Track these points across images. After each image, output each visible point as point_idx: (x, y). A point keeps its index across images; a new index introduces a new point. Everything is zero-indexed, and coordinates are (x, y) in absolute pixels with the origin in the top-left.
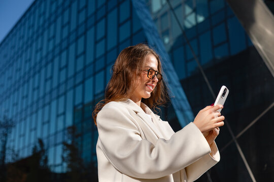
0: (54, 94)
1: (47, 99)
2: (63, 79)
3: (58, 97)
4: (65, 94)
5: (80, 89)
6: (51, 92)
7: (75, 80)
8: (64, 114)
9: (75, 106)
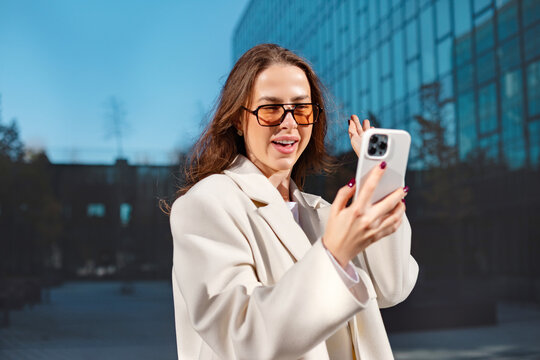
3: (404, 25)
8: (419, 57)
9: (437, 42)
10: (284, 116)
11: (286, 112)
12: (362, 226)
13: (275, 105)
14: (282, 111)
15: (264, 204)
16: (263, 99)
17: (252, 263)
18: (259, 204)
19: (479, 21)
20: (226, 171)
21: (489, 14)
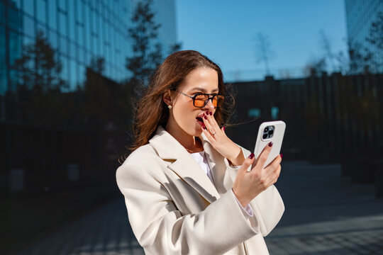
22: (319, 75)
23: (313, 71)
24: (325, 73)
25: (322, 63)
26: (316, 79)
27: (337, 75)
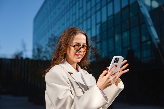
0: (85, 17)
1: (81, 21)
2: (89, 8)
3: (87, 19)
4: (91, 17)
5: (99, 13)
6: (82, 16)
7: (96, 8)
8: (91, 29)
9: (96, 24)
10: (80, 48)
11: (81, 47)
12: (109, 81)
13: (79, 45)
14: (80, 47)
15: (72, 73)
16: (75, 43)
17: (70, 89)
18: (71, 73)
19: (109, 19)
20: (60, 64)
21: (112, 17)
22: (20, 58)
23: (17, 56)
24: (22, 58)
25: (21, 53)
26: (18, 60)
27: (27, 59)
